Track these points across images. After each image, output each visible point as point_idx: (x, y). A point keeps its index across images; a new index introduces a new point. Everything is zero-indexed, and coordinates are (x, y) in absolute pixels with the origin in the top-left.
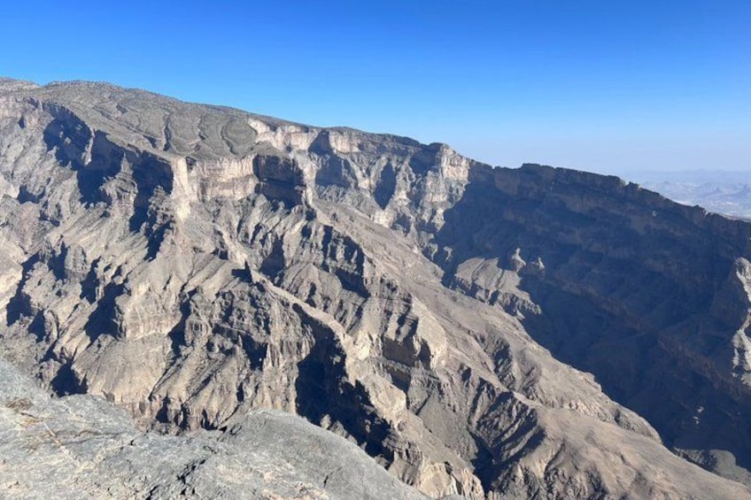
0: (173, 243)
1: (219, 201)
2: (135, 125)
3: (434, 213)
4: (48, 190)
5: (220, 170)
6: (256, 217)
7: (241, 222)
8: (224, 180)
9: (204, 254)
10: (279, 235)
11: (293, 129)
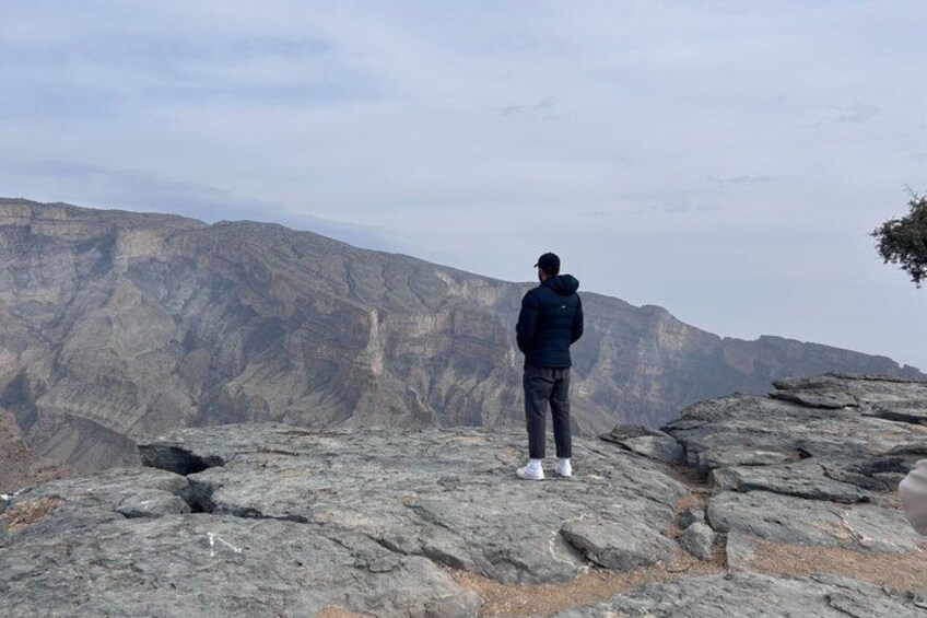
0: (371, 401)
1: (408, 359)
2: (316, 270)
3: (647, 388)
4: (221, 337)
5: (412, 323)
6: (448, 377)
7: (432, 383)
8: (416, 336)
9: (403, 416)
10: (478, 400)
11: (481, 283)
